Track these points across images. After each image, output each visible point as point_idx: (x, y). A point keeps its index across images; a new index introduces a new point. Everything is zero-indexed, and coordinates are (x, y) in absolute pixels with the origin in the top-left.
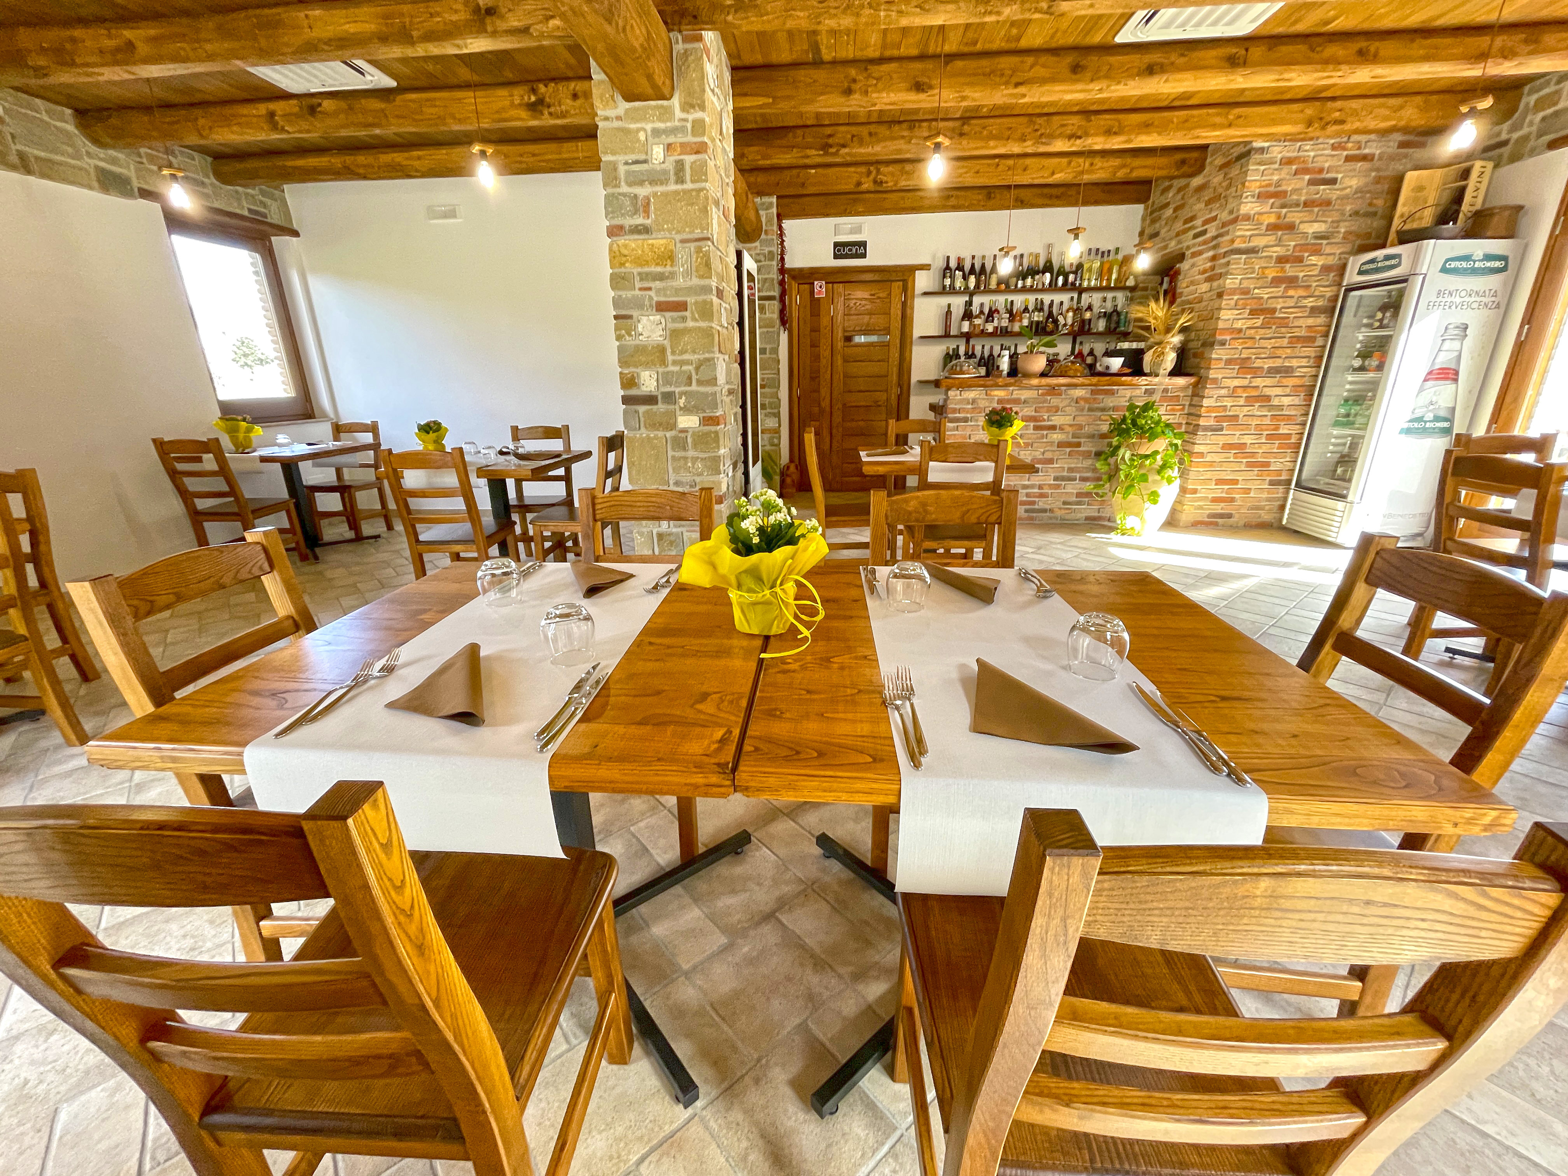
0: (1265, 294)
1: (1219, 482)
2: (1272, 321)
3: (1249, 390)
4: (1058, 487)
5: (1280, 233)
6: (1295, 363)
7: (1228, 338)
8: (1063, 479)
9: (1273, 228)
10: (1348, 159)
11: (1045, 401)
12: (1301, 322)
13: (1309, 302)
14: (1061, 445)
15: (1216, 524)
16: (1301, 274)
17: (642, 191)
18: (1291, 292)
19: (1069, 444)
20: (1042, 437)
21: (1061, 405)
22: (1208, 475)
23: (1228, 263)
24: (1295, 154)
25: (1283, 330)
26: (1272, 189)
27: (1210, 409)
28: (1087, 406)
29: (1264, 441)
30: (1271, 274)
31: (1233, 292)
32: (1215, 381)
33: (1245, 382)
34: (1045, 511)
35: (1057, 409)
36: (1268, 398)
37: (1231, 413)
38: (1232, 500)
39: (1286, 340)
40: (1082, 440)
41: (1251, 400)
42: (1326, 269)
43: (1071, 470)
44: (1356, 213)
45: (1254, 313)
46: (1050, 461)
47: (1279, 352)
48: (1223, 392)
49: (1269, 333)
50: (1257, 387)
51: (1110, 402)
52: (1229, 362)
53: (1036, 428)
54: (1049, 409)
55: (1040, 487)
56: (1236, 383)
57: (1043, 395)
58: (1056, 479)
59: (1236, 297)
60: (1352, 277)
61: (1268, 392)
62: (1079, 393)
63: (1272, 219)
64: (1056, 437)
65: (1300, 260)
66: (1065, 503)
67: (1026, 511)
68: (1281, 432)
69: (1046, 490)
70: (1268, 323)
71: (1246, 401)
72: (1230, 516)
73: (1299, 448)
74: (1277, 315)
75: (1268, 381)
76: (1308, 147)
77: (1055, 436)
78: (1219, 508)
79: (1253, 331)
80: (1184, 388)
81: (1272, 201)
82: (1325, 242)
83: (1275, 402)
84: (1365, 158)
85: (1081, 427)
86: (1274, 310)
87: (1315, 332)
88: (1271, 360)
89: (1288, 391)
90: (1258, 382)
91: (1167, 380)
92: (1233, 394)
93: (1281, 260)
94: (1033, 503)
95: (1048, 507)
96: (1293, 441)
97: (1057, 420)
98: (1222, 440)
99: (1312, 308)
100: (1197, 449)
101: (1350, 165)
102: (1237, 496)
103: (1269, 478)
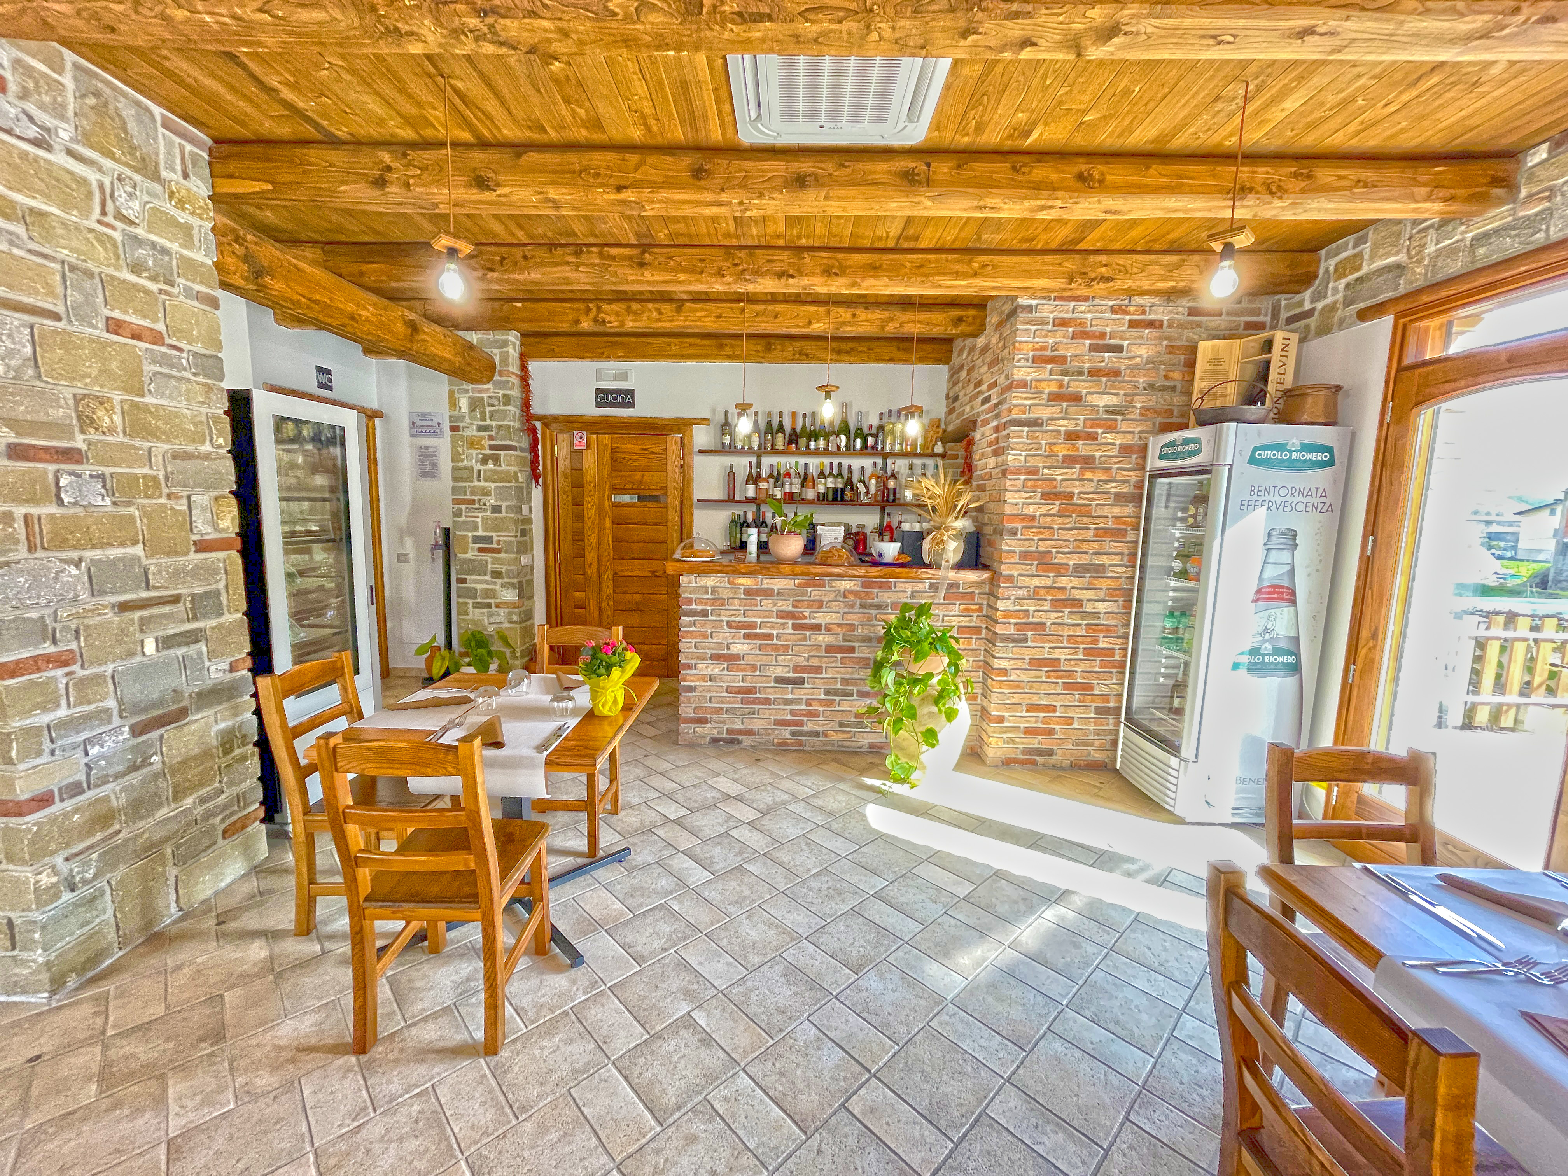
0: (1058, 474)
1: (1032, 708)
2: (1071, 508)
3: (1053, 591)
4: (831, 703)
5: (1065, 404)
6: (1105, 560)
7: (1019, 526)
8: (836, 693)
9: (1056, 398)
10: (1133, 324)
11: (804, 594)
12: (1105, 511)
13: (1112, 488)
14: (830, 649)
15: (1035, 763)
16: (1098, 454)
18: (1088, 475)
19: (840, 649)
20: (805, 639)
21: (825, 599)
22: (1016, 699)
23: (1008, 436)
24: (1070, 315)
25: (1085, 519)
26: (1048, 353)
27: (1008, 613)
28: (858, 601)
29: (1081, 656)
30: (1061, 452)
31: (1018, 471)
32: (1010, 578)
33: (1049, 582)
34: (817, 734)
35: (820, 604)
36: (1079, 603)
37: (1035, 620)
38: (1051, 732)
39: (1091, 533)
40: (856, 644)
41: (1059, 605)
42: (1126, 449)
43: (845, 681)
44: (1151, 386)
45: (1045, 496)
46: (818, 670)
47: (1085, 546)
48: (1021, 593)
49: (1068, 522)
50: (1064, 588)
51: (886, 597)
52: (1025, 555)
53: (795, 627)
54: (810, 604)
55: (808, 703)
56: (1037, 582)
57: (800, 585)
58: (827, 692)
59: (1023, 477)
60: (1154, 462)
61: (1078, 595)
62: (846, 585)
63: (1054, 388)
64: (823, 639)
65: (1093, 437)
66: (841, 725)
67: (793, 734)
68: (1101, 645)
69: (815, 707)
70: (1067, 510)
71: (1052, 605)
72: (1050, 753)
73: (1124, 667)
74: (1075, 500)
75: (1076, 582)
76: (1083, 308)
77: (821, 638)
78: (1035, 743)
79: (1049, 519)
80: (979, 584)
81: (1049, 366)
82: (1120, 417)
83: (1088, 607)
84: (1151, 324)
85: (852, 627)
86: (1071, 495)
87: (1125, 523)
88: (1075, 556)
89: (1102, 594)
90: (1063, 581)
91: (952, 575)
92: (1035, 595)
93: (1071, 436)
94: (801, 724)
95: (821, 729)
96: (1117, 657)
97: (821, 618)
98: (1028, 654)
99: (1117, 495)
100: (997, 664)
101: (1134, 332)
102: (1057, 727)
103: (1094, 705)
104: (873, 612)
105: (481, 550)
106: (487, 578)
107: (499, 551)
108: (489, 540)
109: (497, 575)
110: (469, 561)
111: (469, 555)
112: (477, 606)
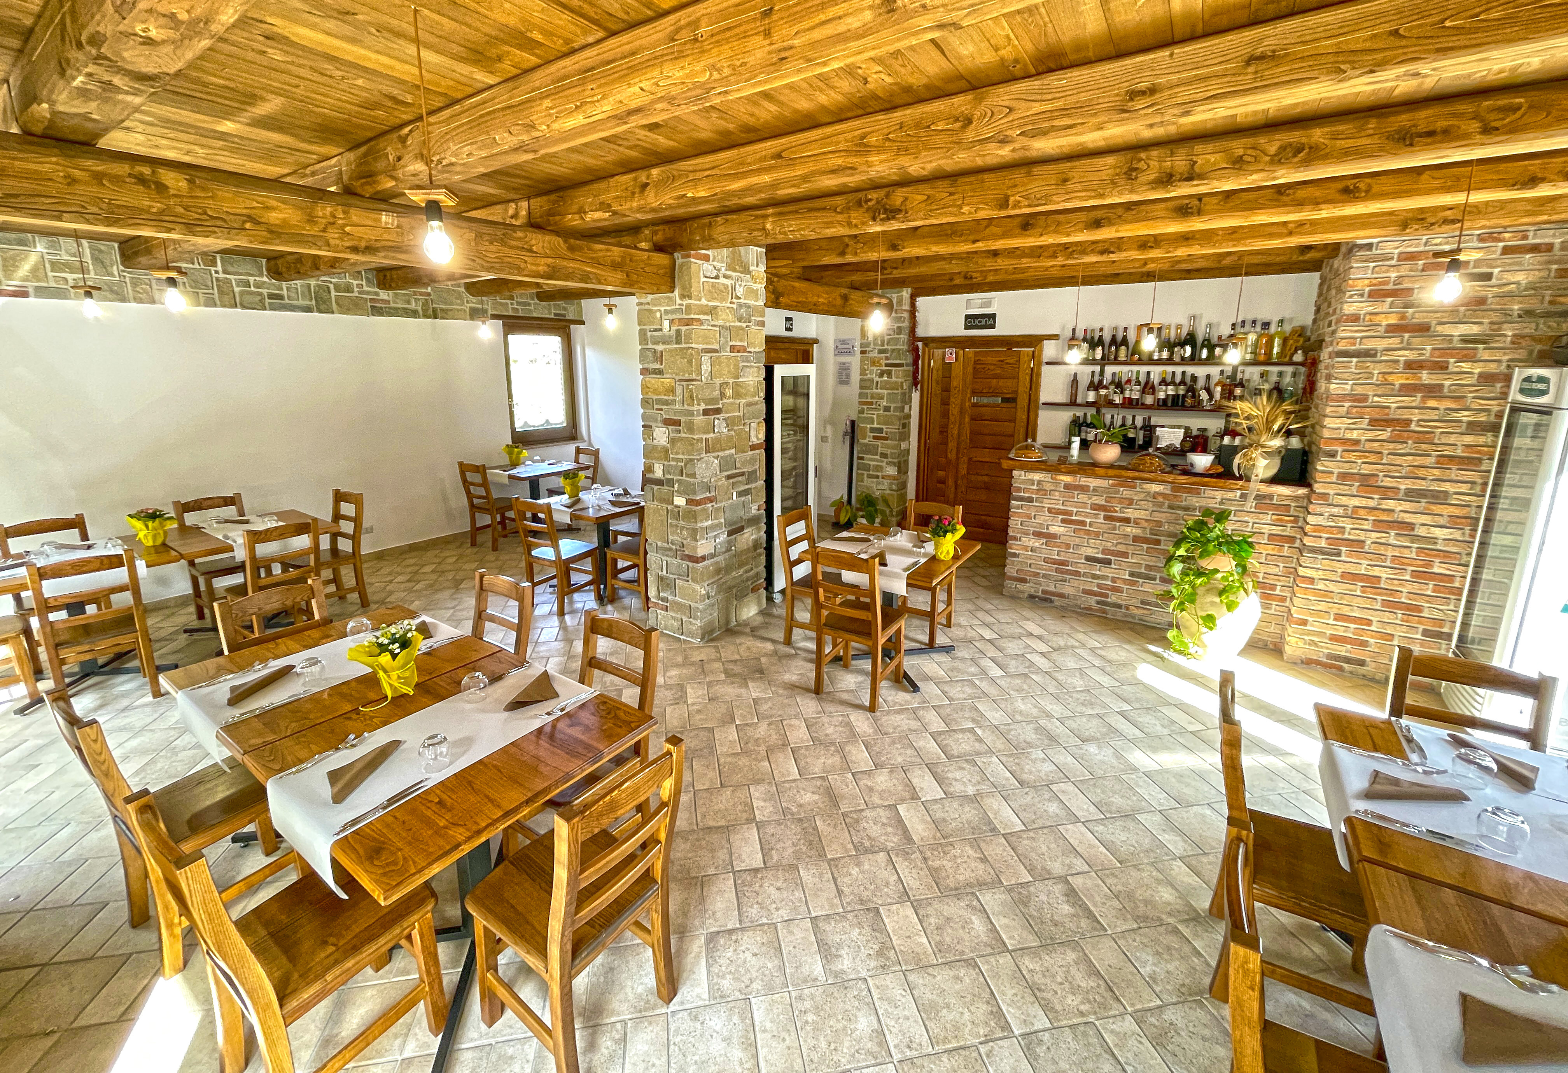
0: (1393, 402)
1: (1339, 617)
2: (1406, 434)
3: (1376, 512)
4: (1134, 583)
5: (1407, 335)
6: (1448, 487)
7: (1340, 449)
8: (1139, 575)
9: (1394, 330)
10: (1506, 250)
11: (1117, 492)
12: (1452, 439)
13: (1465, 416)
14: (1136, 539)
15: (1340, 668)
16: (1447, 383)
17: (660, 348)
18: (1432, 403)
19: (1145, 540)
20: (1115, 529)
21: (1136, 498)
22: (1322, 606)
23: (1333, 366)
24: (1421, 249)
25: (1424, 446)
26: (1390, 286)
27: (1319, 527)
28: (1167, 503)
29: (1408, 578)
30: (1399, 381)
31: (1343, 397)
32: (1324, 496)
33: (1372, 503)
34: (1119, 606)
35: (1131, 501)
36: (1411, 526)
37: (1351, 537)
38: (1363, 643)
39: (1433, 460)
40: (1162, 538)
41: (1381, 526)
42: (1486, 379)
43: (1148, 567)
44: (1528, 313)
45: (1375, 423)
46: (1125, 555)
47: (1422, 473)
48: (1336, 510)
49: (1401, 448)
50: (1393, 511)
51: (1195, 501)
52: (1343, 476)
53: (1106, 518)
54: (1121, 500)
55: (1114, 580)
56: (1356, 502)
57: (1113, 485)
58: (1132, 574)
59: (1347, 405)
60: (1514, 395)
61: (1408, 518)
62: (1155, 488)
63: (1393, 320)
64: (1129, 530)
65: (1442, 367)
66: (1143, 602)
67: (1098, 603)
68: (1436, 570)
69: (1119, 584)
70: (1400, 436)
71: (1374, 525)
72: (1361, 662)
73: (1461, 595)
74: (1413, 427)
75: (1407, 506)
76: (1438, 241)
77: (1129, 529)
78: (1342, 650)
79: (1376, 444)
80: (1296, 498)
81: (1389, 300)
82: (1481, 346)
83: (1421, 531)
84: (1535, 249)
85: (1159, 523)
86: (1409, 422)
87: (1479, 452)
88: (1408, 481)
89: (1441, 521)
90: (1390, 504)
91: (1265, 489)
92: (1353, 514)
93: (1410, 365)
94: (1106, 596)
95: (1123, 603)
96: (1457, 585)
97: (1130, 513)
98: (1340, 568)
99: (1470, 424)
100: (1302, 571)
101: (1509, 259)
102: (1372, 641)
103: (1421, 627)
104: (1181, 513)
105: (874, 437)
106: (878, 457)
107: (886, 439)
108: (880, 430)
109: (884, 455)
110: (866, 445)
111: (866, 441)
112: (870, 477)
